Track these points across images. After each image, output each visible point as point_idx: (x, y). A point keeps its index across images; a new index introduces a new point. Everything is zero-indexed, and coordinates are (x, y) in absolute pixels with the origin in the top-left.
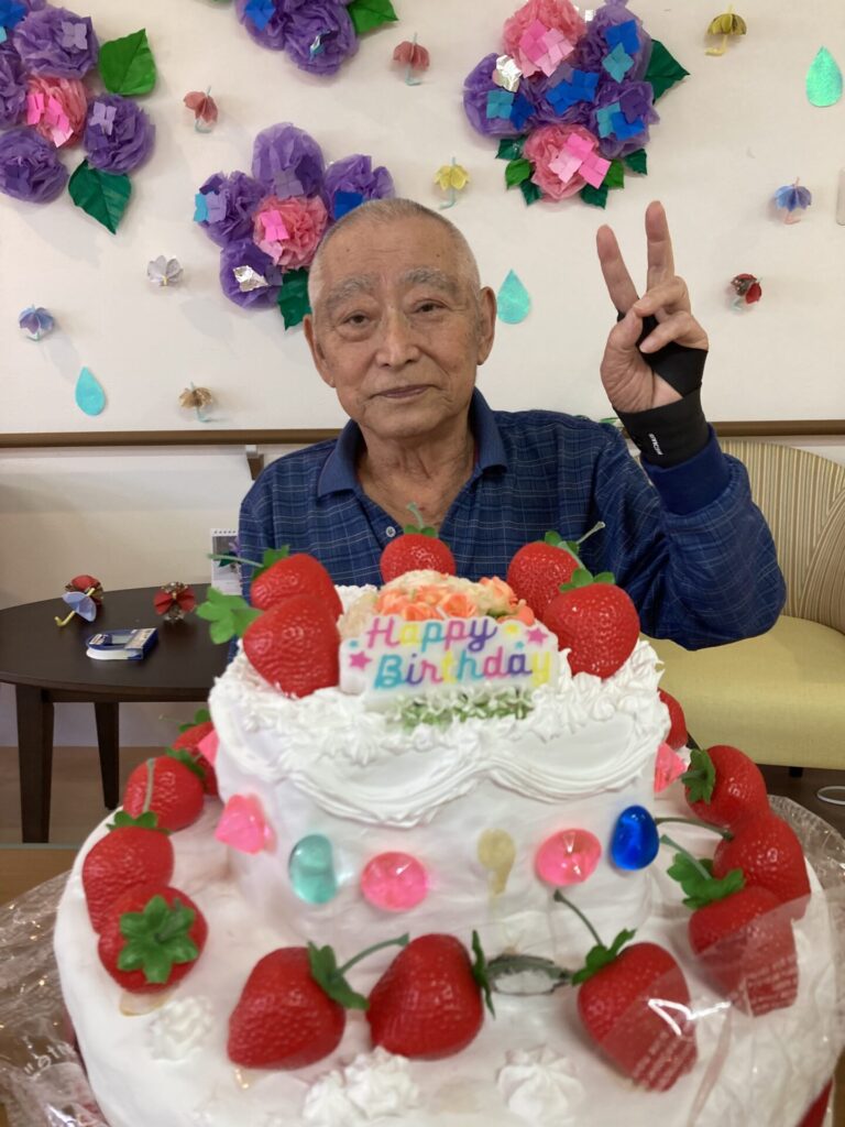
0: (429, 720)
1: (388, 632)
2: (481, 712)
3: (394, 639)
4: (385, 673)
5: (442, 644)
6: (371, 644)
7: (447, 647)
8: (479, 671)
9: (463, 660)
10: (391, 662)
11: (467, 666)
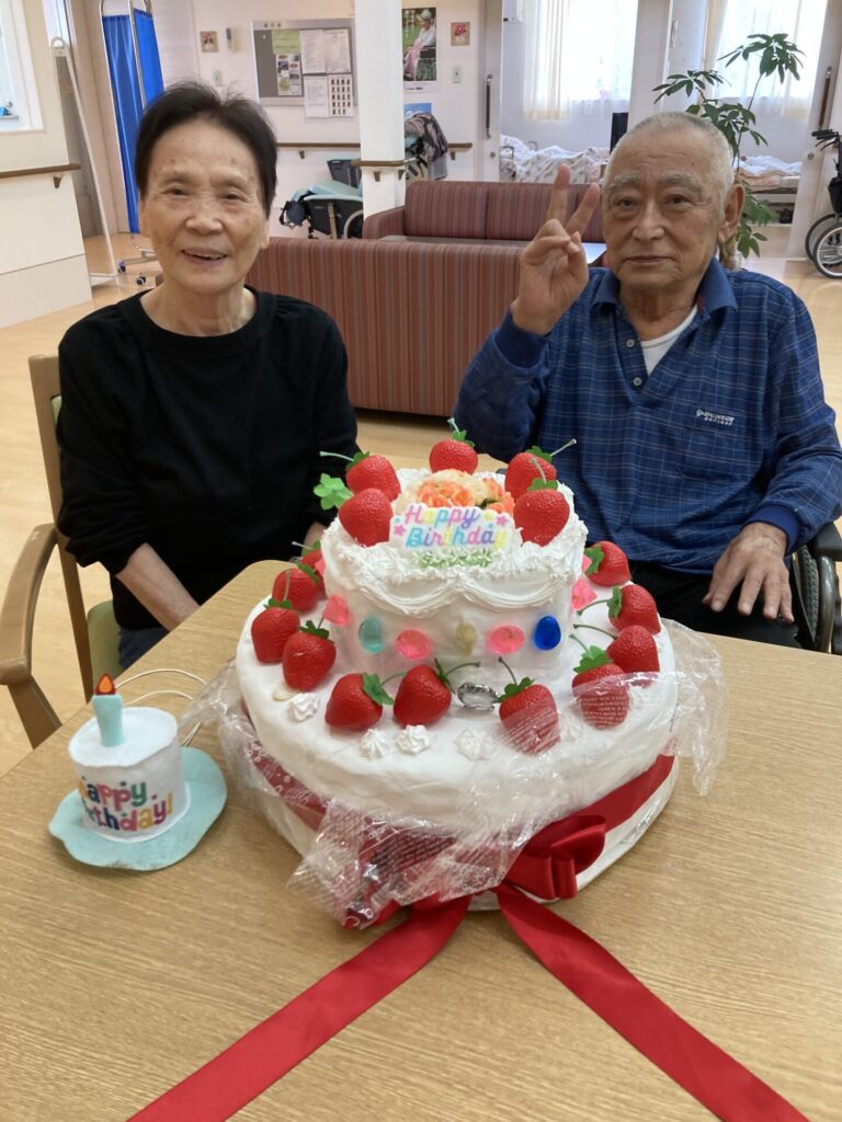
0: (434, 565)
1: (417, 514)
2: (462, 563)
3: (420, 519)
4: (413, 538)
5: (447, 523)
6: (407, 522)
7: (449, 525)
8: (465, 540)
9: (457, 532)
10: (417, 532)
11: (459, 537)
